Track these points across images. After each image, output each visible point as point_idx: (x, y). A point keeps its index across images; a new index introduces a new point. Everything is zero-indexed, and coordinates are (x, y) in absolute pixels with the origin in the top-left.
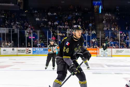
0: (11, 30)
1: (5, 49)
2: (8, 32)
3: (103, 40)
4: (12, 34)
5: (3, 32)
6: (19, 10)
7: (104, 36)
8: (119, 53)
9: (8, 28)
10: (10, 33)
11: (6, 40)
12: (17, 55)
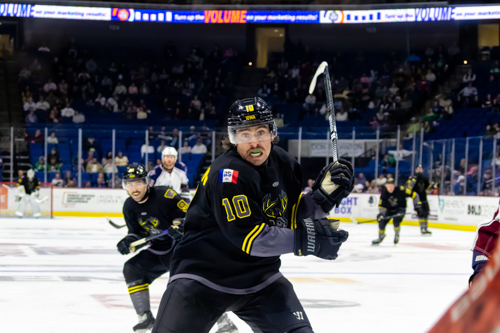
3: (22, 157)
7: (26, 143)
8: (77, 204)
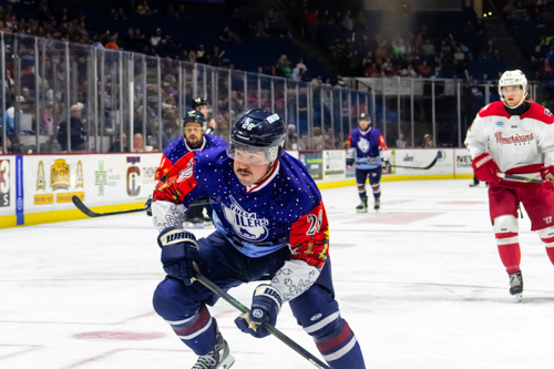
0: (433, 85)
1: (411, 152)
2: (420, 92)
4: (436, 101)
5: (404, 93)
6: (459, 9)
9: (421, 78)
10: (427, 97)
11: (415, 120)
12: (455, 177)
